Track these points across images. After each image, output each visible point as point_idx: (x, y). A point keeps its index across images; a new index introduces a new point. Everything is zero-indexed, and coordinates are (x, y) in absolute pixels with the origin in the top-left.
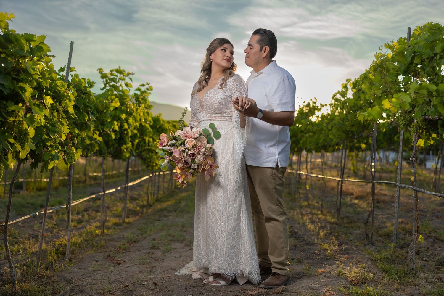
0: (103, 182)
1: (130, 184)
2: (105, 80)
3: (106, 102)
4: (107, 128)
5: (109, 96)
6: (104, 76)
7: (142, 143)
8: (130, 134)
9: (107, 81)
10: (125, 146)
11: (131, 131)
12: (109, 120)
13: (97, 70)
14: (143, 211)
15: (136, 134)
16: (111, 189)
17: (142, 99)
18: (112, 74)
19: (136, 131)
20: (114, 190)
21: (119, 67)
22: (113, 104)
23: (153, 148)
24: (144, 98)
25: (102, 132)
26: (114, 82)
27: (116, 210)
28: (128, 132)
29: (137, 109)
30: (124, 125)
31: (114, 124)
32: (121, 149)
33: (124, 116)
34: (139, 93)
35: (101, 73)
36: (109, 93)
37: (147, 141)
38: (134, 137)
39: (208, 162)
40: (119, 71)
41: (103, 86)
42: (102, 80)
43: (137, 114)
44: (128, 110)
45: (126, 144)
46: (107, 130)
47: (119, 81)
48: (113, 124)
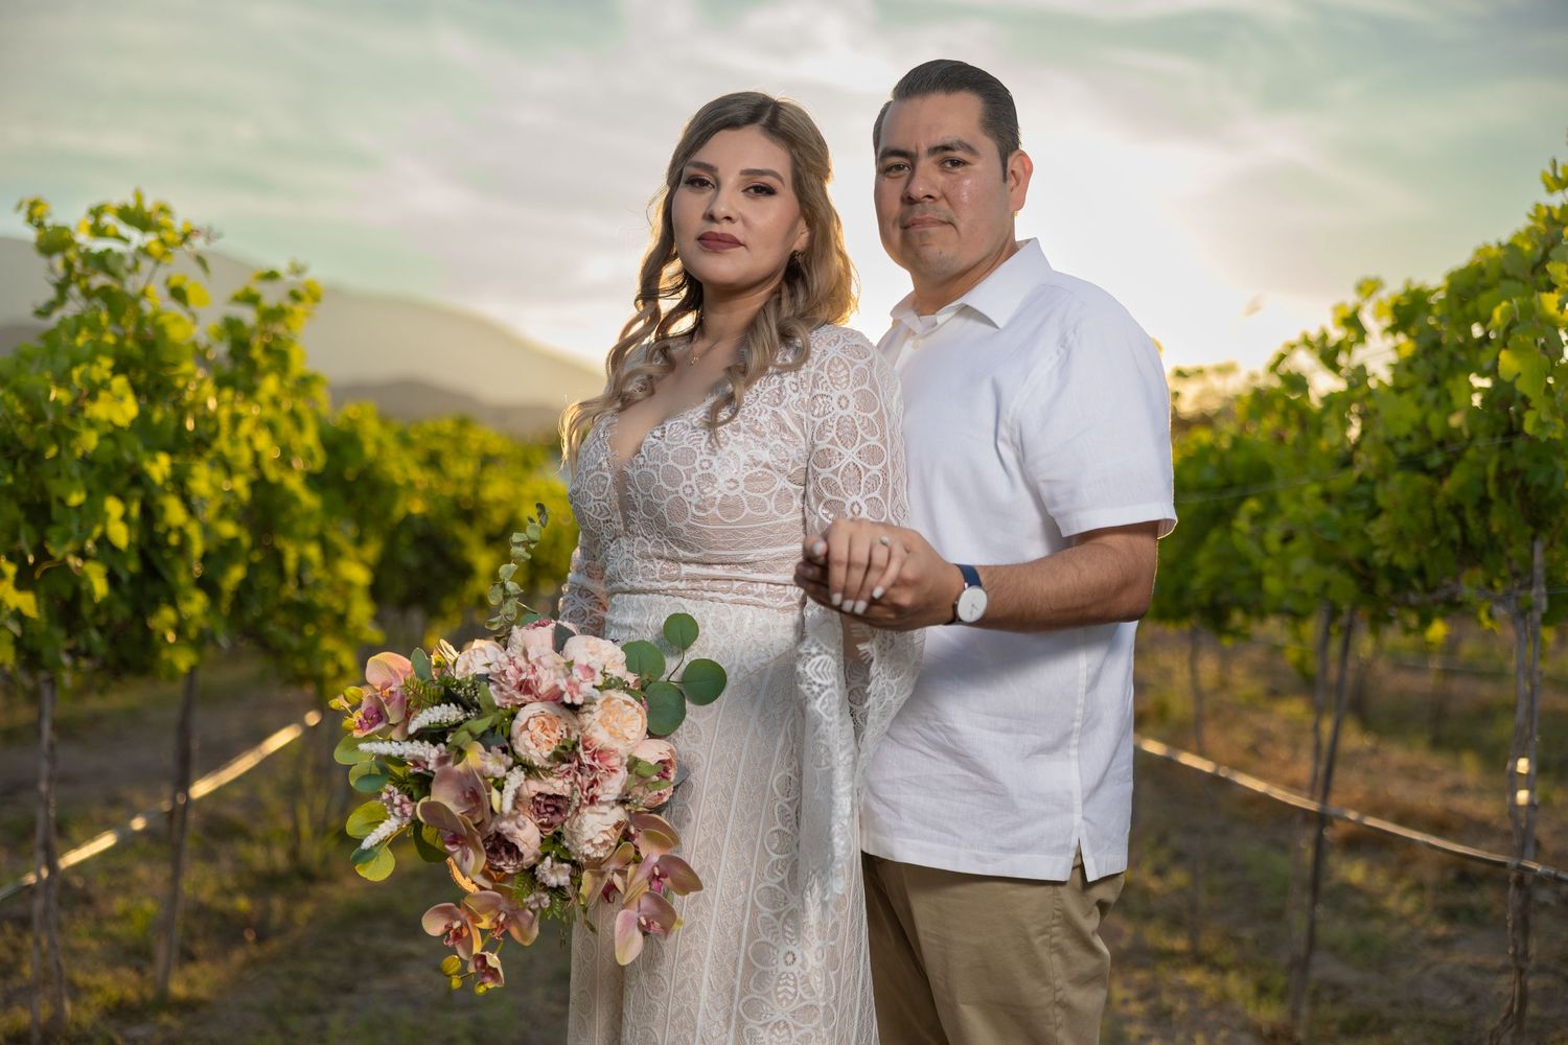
0: (48, 816)
1: (201, 788)
2: (58, 261)
3: (57, 402)
4: (66, 538)
5: (75, 363)
6: (53, 243)
7: (266, 579)
8: (197, 547)
9: (69, 265)
10: (168, 615)
11: (206, 530)
12: (76, 499)
13: (19, 207)
14: (268, 911)
15: (235, 541)
16: (92, 836)
17: (267, 349)
18: (98, 231)
19: (228, 529)
20: (107, 841)
21: (139, 196)
22: (100, 410)
23: (321, 598)
24: (274, 346)
25: (37, 562)
26: (112, 274)
27: (126, 916)
28: (185, 539)
29: (236, 420)
30: (162, 509)
31: (107, 515)
32: (148, 632)
33: (159, 467)
34: (249, 316)
35: (40, 225)
36: (80, 341)
37: (291, 563)
38: (220, 554)
39: (643, 854)
40: (136, 218)
41: (50, 293)
42: (41, 262)
43: (234, 442)
44: (190, 425)
45: (173, 602)
46: (61, 550)
47: (137, 263)
48: (100, 516)
